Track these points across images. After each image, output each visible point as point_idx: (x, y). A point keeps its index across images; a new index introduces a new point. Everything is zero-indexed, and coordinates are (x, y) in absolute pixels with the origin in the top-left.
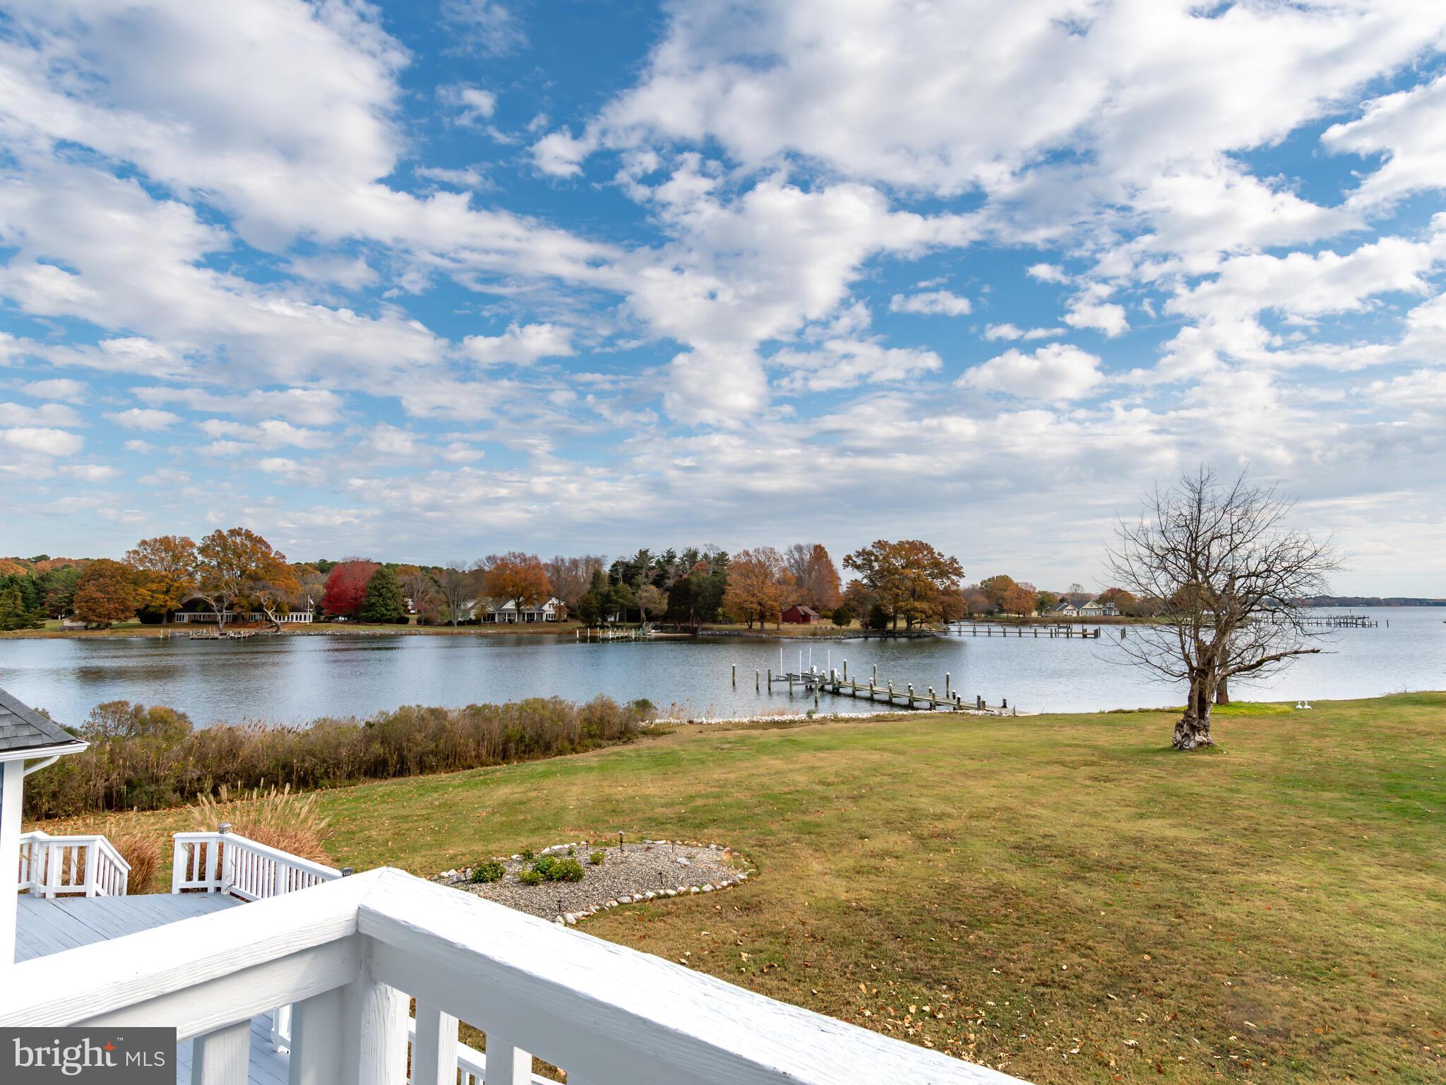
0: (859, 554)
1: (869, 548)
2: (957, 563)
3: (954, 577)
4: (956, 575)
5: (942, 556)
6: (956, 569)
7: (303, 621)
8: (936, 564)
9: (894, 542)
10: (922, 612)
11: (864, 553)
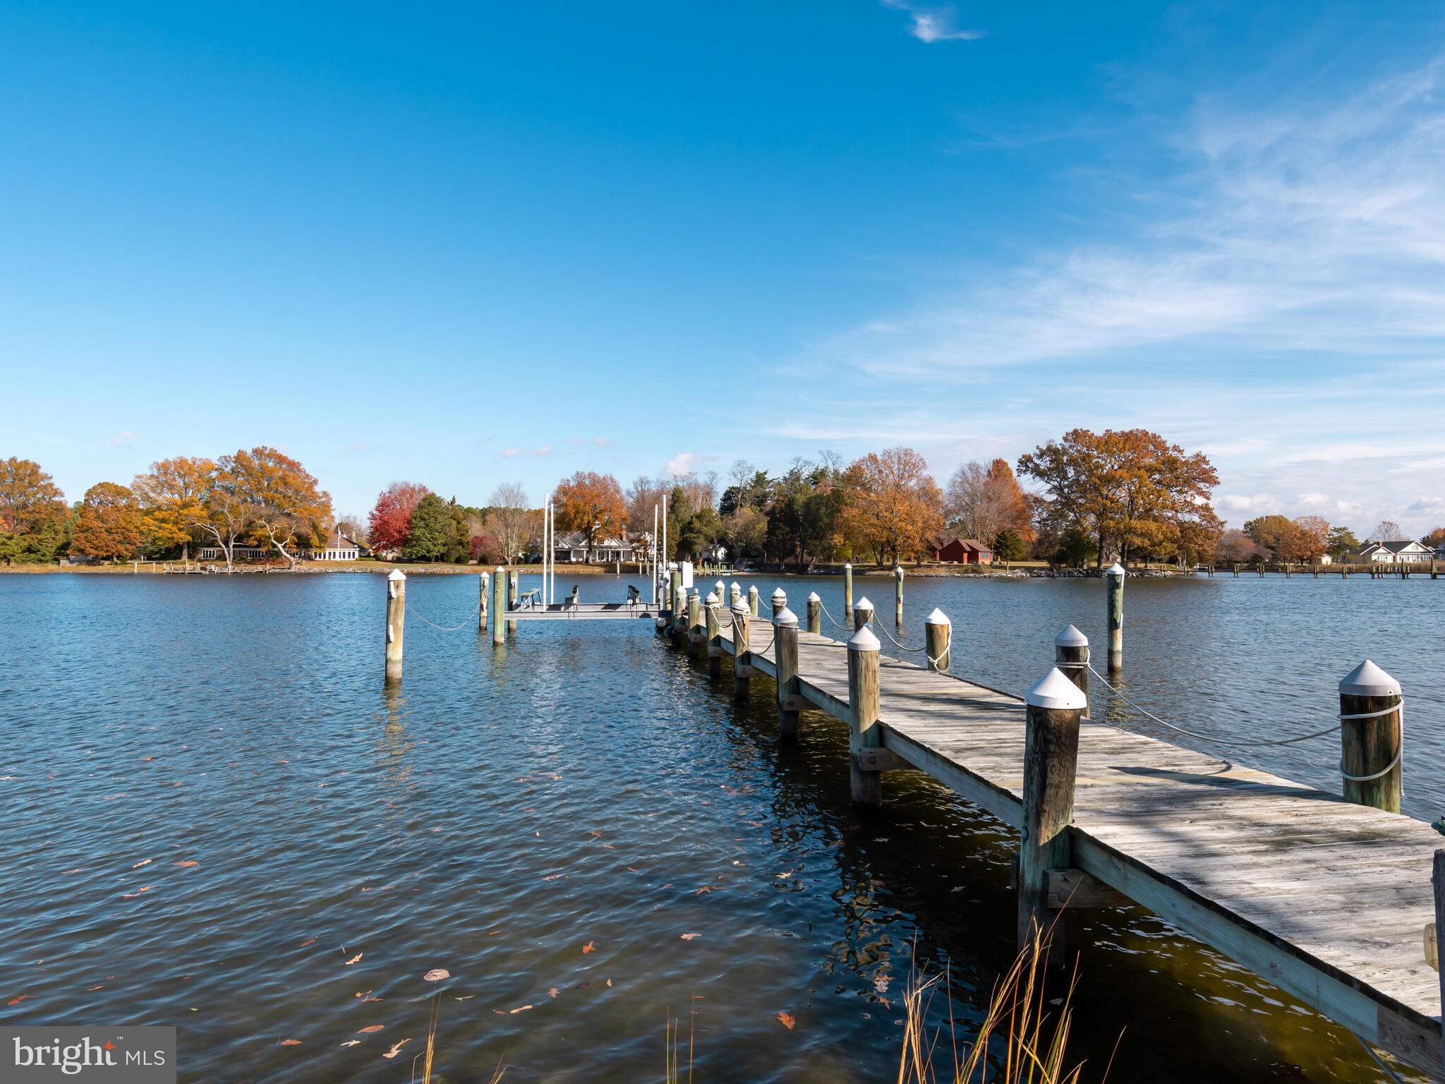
0: (1042, 455)
1: (1058, 442)
2: (1207, 463)
3: (1201, 485)
4: (1204, 481)
5: (1181, 452)
6: (1205, 472)
7: (337, 558)
8: (1172, 464)
9: (1099, 432)
10: (1142, 535)
11: (1051, 451)
